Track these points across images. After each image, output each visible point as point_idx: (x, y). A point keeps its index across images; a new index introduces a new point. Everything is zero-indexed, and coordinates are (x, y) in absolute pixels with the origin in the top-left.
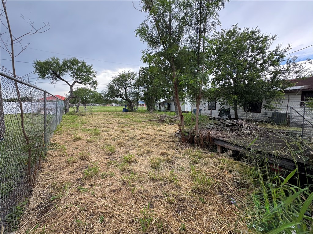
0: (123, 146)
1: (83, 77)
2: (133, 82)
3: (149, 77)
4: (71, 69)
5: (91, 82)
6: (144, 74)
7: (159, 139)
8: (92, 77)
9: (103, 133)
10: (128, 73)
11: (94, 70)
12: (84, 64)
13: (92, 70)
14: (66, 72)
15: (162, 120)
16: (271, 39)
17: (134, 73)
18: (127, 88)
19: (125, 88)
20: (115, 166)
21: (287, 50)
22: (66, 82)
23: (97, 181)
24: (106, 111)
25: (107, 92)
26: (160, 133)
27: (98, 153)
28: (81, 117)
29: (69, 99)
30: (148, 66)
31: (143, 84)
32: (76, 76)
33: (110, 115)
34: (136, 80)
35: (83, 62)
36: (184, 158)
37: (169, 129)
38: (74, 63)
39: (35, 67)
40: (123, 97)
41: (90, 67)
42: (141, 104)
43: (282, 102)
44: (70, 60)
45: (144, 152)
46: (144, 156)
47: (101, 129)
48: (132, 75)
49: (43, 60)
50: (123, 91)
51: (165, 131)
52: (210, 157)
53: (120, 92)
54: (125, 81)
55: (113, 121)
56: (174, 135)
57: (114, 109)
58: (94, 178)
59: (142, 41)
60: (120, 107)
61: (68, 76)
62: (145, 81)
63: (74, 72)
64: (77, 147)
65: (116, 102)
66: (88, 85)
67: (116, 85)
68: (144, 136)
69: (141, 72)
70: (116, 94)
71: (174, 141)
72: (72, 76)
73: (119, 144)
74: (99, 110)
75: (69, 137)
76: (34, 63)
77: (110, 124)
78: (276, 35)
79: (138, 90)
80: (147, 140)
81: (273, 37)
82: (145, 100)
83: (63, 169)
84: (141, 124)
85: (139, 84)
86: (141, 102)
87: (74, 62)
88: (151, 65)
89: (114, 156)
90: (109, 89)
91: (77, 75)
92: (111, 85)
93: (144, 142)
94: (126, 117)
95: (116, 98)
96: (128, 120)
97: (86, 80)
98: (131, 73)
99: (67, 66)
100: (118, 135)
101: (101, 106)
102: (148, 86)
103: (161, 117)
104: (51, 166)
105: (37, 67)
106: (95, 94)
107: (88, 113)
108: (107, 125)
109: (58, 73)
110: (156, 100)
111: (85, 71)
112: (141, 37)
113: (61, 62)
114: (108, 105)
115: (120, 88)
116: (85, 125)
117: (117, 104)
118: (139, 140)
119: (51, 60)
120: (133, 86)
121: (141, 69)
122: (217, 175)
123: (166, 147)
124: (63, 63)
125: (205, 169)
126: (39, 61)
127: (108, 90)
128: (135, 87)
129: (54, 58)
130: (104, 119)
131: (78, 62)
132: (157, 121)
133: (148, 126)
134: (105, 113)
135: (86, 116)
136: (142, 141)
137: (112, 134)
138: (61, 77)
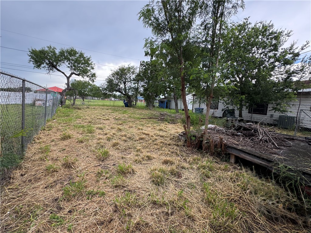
0: (118, 149)
1: (81, 69)
2: (133, 76)
3: (149, 71)
4: (69, 60)
5: (89, 74)
6: (144, 69)
7: (160, 141)
8: (90, 69)
9: (97, 130)
10: (128, 66)
11: (93, 62)
12: (81, 55)
13: (90, 62)
14: (63, 62)
15: (162, 118)
16: (285, 35)
17: (135, 67)
18: (127, 83)
19: (124, 83)
20: (106, 178)
21: (305, 48)
22: (63, 73)
23: (79, 204)
24: (104, 106)
25: (106, 86)
26: (161, 133)
27: (88, 157)
28: (77, 110)
29: (65, 91)
30: (149, 60)
31: (144, 79)
32: (73, 68)
33: (107, 109)
34: (136, 75)
35: (81, 53)
36: (192, 168)
37: (171, 129)
38: (71, 54)
39: (30, 56)
40: (122, 92)
41: (88, 59)
42: (139, 100)
43: (293, 105)
44: (67, 50)
45: (143, 158)
46: (144, 164)
47: (96, 126)
48: (132, 69)
49: (38, 49)
50: (122, 86)
51: (166, 132)
52: (224, 169)
53: (119, 86)
54: (124, 75)
55: (110, 116)
56: (177, 137)
57: (112, 103)
58: (76, 197)
59: (145, 26)
60: (119, 102)
61: (65, 67)
62: (145, 75)
63: (72, 63)
64: (64, 148)
65: (115, 96)
66: (85, 77)
67: (115, 79)
68: (144, 136)
69: (142, 67)
70: (114, 88)
71: (178, 144)
72: (69, 67)
73: (114, 145)
74: (96, 104)
75: (59, 134)
76: (28, 51)
77: (106, 120)
78: (291, 31)
79: (138, 85)
80: (146, 141)
81: (288, 33)
82: (144, 96)
83: (40, 180)
84: (140, 121)
85: (139, 78)
86: (140, 98)
87: (72, 52)
88: (152, 59)
89: (107, 162)
90: (108, 82)
91: (74, 66)
92: (110, 78)
93: (143, 144)
94: (124, 113)
95: (114, 92)
96: (126, 116)
97: (84, 72)
98: (131, 67)
99: (65, 56)
100: (114, 134)
101: (99, 100)
102: (149, 81)
103: (161, 114)
104: (25, 175)
105: (32, 56)
106: (94, 88)
107: (85, 107)
108: (103, 121)
109: (55, 63)
110: (156, 96)
111: (83, 63)
112: (145, 22)
113: (57, 52)
114: (106, 100)
115: (119, 82)
116: (80, 120)
117: (116, 98)
118: (138, 141)
119: (47, 49)
120: (133, 81)
121: (142, 62)
122: (238, 199)
123: (169, 153)
124: (60, 52)
125: (221, 187)
126: (34, 50)
127: (106, 83)
128: (135, 82)
129: (50, 47)
130: (101, 114)
131: (76, 53)
132: (157, 118)
133: (147, 124)
134: (103, 107)
135: (82, 110)
136: (141, 143)
137: (108, 132)
138: (58, 67)
